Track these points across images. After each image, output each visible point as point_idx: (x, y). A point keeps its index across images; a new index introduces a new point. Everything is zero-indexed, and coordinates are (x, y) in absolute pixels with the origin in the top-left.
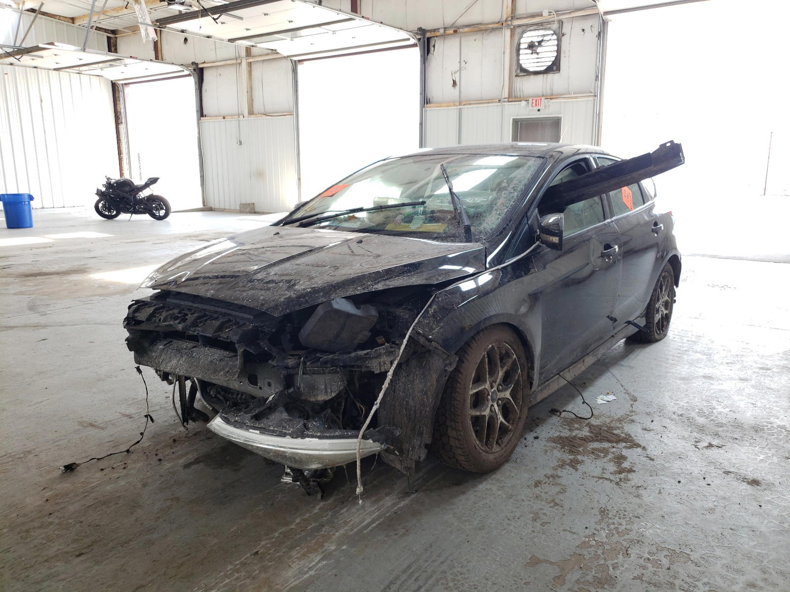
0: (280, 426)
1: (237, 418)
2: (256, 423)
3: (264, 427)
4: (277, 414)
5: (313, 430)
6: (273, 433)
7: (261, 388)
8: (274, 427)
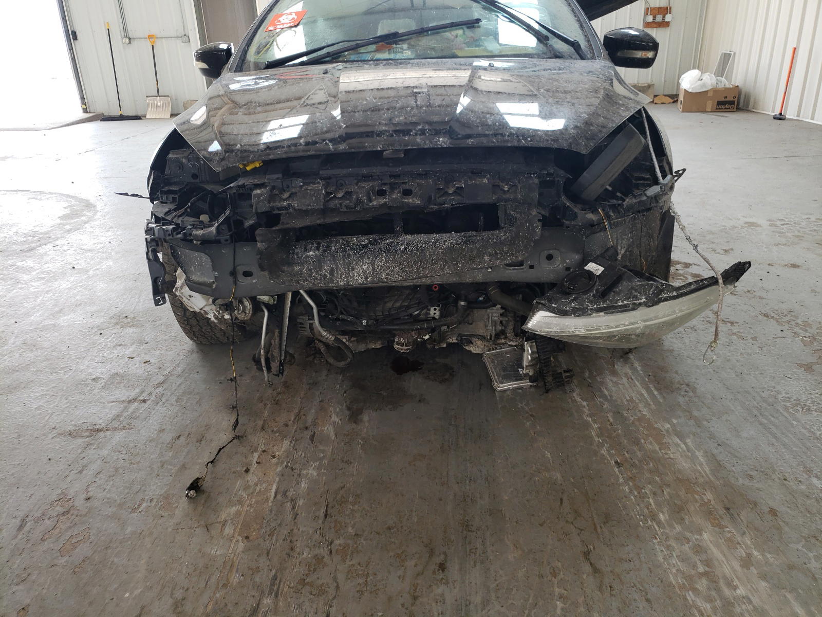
0: (630, 298)
1: (573, 304)
2: (600, 302)
3: (610, 305)
4: (624, 283)
5: (668, 291)
6: (625, 309)
7: (532, 267)
8: (622, 302)
